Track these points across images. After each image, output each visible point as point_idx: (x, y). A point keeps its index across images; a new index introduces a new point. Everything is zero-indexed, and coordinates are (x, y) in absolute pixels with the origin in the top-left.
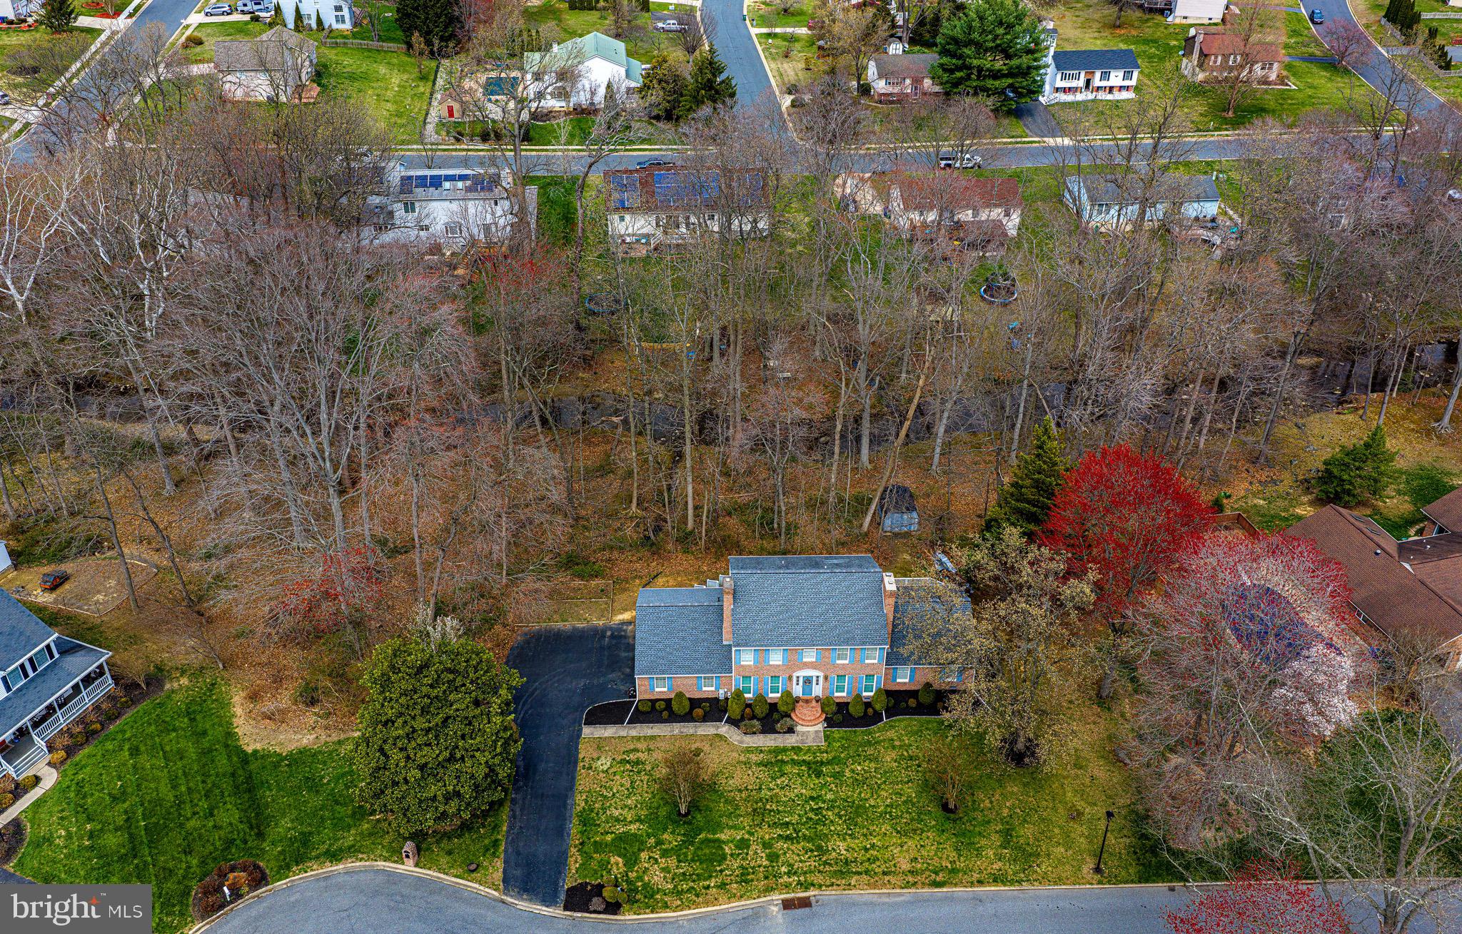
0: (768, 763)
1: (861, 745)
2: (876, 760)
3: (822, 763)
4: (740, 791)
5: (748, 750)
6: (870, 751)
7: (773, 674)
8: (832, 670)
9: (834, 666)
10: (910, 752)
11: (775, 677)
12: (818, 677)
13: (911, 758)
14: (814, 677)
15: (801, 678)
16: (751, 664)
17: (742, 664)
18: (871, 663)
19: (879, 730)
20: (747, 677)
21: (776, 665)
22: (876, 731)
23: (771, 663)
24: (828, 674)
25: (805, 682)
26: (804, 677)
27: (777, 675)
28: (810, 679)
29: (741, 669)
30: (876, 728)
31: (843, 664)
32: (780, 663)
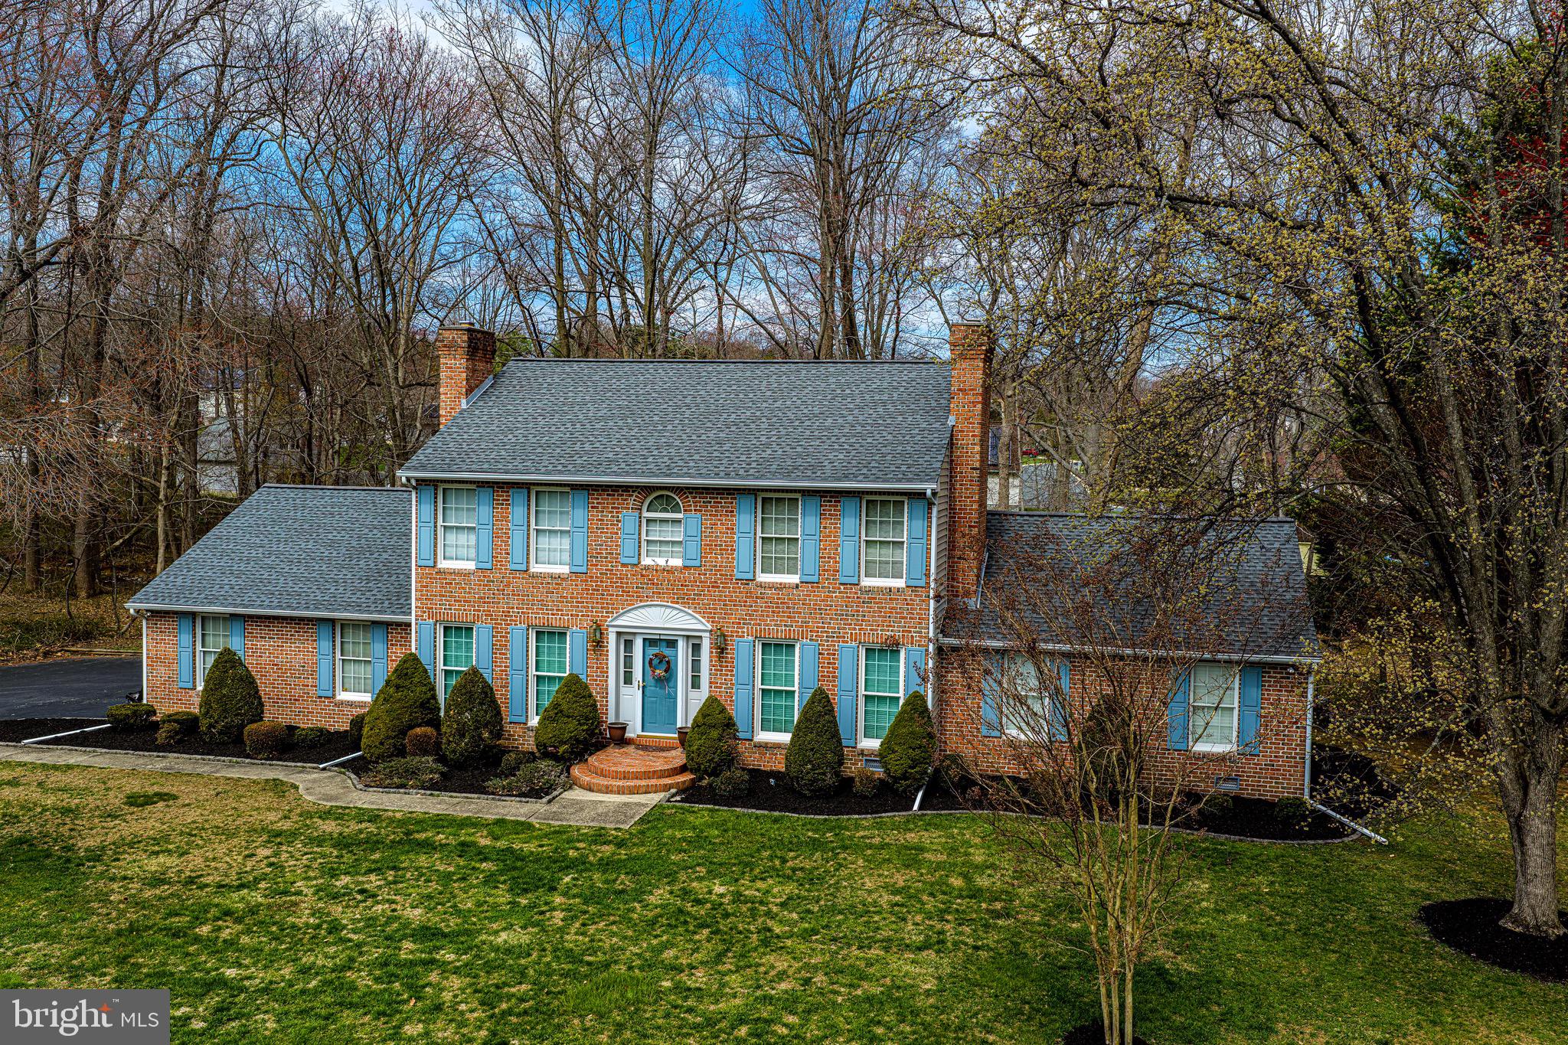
1: (776, 845)
2: (814, 880)
7: (540, 618)
8: (741, 612)
9: (749, 594)
10: (982, 881)
11: (552, 635)
12: (696, 648)
13: (975, 894)
14: (681, 644)
15: (638, 644)
16: (471, 566)
17: (443, 564)
18: (880, 590)
19: (880, 826)
20: (457, 630)
21: (551, 576)
22: (864, 827)
23: (535, 568)
24: (728, 630)
25: (650, 664)
26: (649, 642)
27: (556, 621)
28: (667, 652)
29: (436, 587)
30: (867, 820)
31: (781, 587)
32: (565, 570)
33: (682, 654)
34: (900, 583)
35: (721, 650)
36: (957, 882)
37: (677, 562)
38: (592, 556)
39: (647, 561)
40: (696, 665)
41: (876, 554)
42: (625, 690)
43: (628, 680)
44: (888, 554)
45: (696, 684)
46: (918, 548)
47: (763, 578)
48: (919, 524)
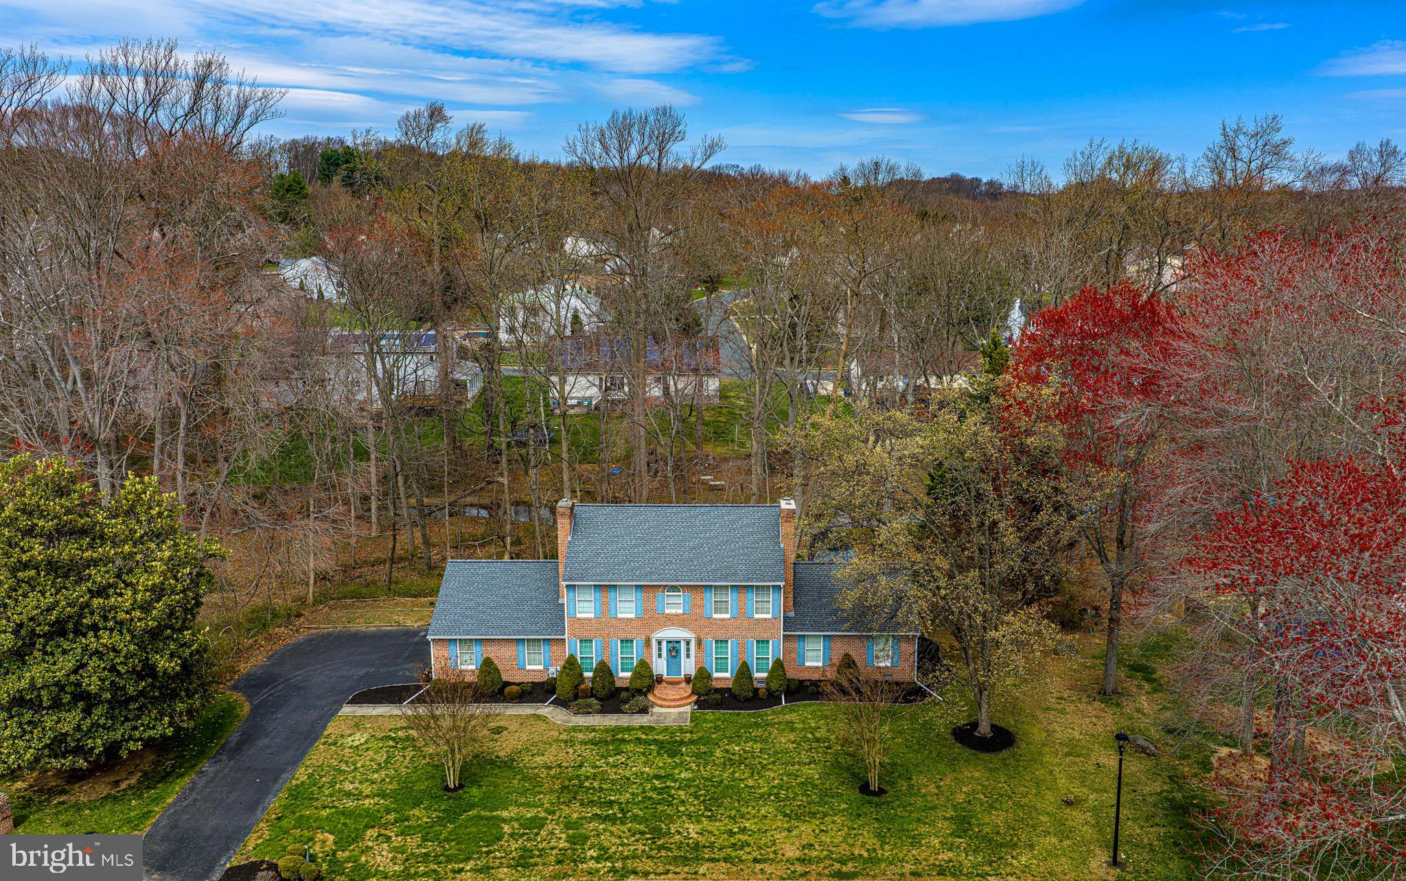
0: (600, 742)
1: (744, 726)
2: (764, 741)
3: (682, 743)
4: (550, 768)
5: (575, 729)
6: (759, 732)
7: (623, 636)
8: (707, 630)
9: (710, 623)
10: (818, 735)
11: (627, 642)
12: (688, 643)
13: (818, 740)
14: (682, 643)
15: (664, 644)
16: (592, 616)
17: (579, 615)
18: (762, 619)
19: (774, 713)
20: (585, 641)
21: (627, 619)
22: (769, 714)
23: (620, 616)
24: (702, 637)
25: (670, 651)
26: (669, 642)
27: (630, 637)
28: (676, 645)
29: (577, 625)
30: (769, 711)
31: (723, 620)
32: (633, 616)
33: (683, 645)
34: (769, 616)
35: (699, 643)
36: (810, 736)
37: (680, 611)
38: (645, 611)
39: (667, 611)
40: (688, 650)
41: (760, 605)
42: (659, 660)
43: (660, 656)
44: (765, 605)
45: (688, 656)
46: (776, 603)
47: (715, 616)
48: (776, 595)
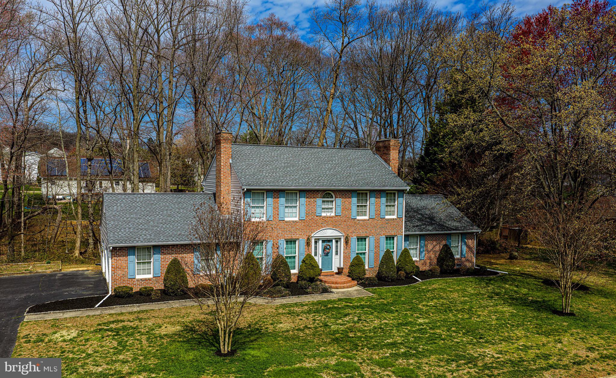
7: (288, 237)
8: (353, 229)
9: (355, 223)
11: (291, 242)
12: (337, 242)
15: (320, 242)
17: (253, 220)
18: (390, 219)
20: (257, 243)
21: (293, 222)
23: (287, 219)
24: (349, 235)
26: (324, 240)
27: (293, 237)
28: (329, 244)
29: (251, 228)
31: (363, 221)
32: (297, 219)
33: (334, 243)
34: (395, 217)
37: (333, 214)
38: (307, 214)
39: (324, 215)
40: (337, 247)
41: (388, 208)
43: (316, 254)
44: (392, 208)
45: (337, 253)
46: (400, 206)
47: (358, 218)
48: (401, 199)
